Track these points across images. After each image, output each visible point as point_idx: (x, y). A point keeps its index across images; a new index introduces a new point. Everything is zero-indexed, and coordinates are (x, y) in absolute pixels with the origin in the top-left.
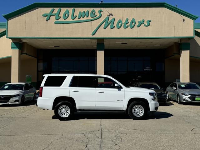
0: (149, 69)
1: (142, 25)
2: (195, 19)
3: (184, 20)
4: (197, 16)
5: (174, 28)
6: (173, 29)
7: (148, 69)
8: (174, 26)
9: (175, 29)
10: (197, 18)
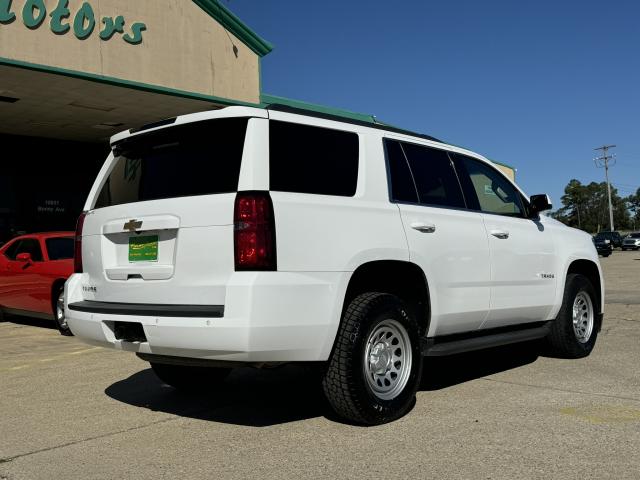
0: (57, 206)
1: (116, 34)
2: (264, 54)
3: (235, 50)
4: (270, 45)
5: (213, 69)
6: (210, 71)
7: (50, 206)
8: (212, 64)
9: (213, 74)
10: (270, 51)
